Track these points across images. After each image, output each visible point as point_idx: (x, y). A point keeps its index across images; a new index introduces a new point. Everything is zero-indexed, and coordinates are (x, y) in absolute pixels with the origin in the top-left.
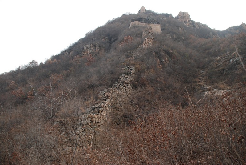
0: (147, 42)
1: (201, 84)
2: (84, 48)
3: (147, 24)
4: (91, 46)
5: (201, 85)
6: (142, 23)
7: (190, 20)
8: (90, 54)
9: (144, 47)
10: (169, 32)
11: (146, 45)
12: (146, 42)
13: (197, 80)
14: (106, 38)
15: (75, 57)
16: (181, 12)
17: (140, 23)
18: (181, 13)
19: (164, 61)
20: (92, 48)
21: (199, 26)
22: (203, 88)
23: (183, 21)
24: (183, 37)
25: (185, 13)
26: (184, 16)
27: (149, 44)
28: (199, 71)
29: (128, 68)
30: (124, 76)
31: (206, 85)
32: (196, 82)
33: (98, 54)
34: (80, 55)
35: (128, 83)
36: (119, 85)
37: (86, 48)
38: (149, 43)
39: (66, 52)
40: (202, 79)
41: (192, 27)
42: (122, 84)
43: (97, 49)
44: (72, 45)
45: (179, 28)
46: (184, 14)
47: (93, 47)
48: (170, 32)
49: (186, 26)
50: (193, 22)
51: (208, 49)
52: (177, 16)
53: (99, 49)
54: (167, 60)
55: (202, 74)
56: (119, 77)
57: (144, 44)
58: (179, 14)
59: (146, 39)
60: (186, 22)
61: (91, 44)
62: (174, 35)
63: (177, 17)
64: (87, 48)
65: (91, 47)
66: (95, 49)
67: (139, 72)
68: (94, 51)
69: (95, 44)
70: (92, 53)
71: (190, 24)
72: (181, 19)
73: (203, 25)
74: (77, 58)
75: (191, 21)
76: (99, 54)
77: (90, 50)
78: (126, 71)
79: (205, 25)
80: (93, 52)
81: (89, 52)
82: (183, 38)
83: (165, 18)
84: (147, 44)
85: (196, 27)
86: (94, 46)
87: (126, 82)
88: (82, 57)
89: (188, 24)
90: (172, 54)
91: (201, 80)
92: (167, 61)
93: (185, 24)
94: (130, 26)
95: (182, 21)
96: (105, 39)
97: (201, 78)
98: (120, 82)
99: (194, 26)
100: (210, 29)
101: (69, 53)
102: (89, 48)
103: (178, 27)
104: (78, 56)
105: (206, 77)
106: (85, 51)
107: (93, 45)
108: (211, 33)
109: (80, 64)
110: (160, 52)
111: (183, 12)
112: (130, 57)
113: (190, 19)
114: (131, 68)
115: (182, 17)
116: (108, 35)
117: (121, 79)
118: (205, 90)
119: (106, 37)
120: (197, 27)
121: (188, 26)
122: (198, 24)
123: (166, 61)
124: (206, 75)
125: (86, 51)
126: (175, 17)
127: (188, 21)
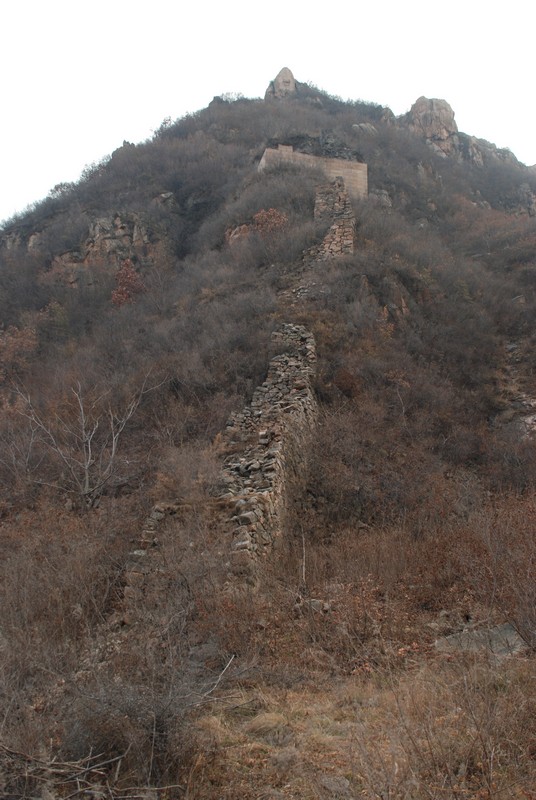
0: (338, 239)
1: (513, 389)
2: (91, 230)
3: (321, 160)
4: (118, 222)
5: (510, 393)
6: (304, 153)
7: (454, 133)
8: (114, 252)
9: (328, 253)
10: (385, 183)
11: (333, 247)
12: (334, 240)
13: (499, 375)
14: (169, 194)
15: (57, 259)
16: (423, 98)
17: (299, 155)
18: (422, 102)
19: (395, 310)
20: (120, 232)
21: (484, 157)
22: (518, 405)
23: (429, 135)
24: (432, 202)
25: (437, 105)
26: (431, 115)
27: (346, 247)
28: (501, 344)
29: (295, 332)
30: (287, 362)
31: (527, 393)
32: (494, 382)
33: (141, 257)
34: (75, 254)
35: (304, 387)
36: (275, 390)
37: (97, 228)
38: (345, 242)
39: (13, 235)
40: (512, 373)
41: (460, 160)
42: (286, 390)
43: (139, 237)
44: (33, 208)
45: (420, 167)
46: (435, 107)
47: (122, 228)
48: (388, 182)
49: (439, 154)
50: (463, 138)
51: (524, 260)
52: (408, 114)
53: (146, 238)
54: (404, 305)
55: (510, 355)
56: (271, 364)
57: (327, 245)
58: (414, 107)
59: (334, 227)
60: (440, 139)
61: (116, 216)
62: (403, 195)
63: (408, 118)
64: (103, 230)
65: (115, 227)
66: (131, 236)
67: (330, 349)
68: (126, 242)
69: (132, 217)
70: (121, 249)
71: (453, 146)
72: (420, 126)
73: (499, 151)
74: (64, 264)
75: (455, 137)
76: (145, 255)
77: (114, 238)
78: (288, 342)
79: (505, 153)
80: (124, 247)
81: (110, 244)
82: (433, 205)
83: (367, 126)
84: (337, 245)
85: (473, 161)
86: (128, 222)
87: (298, 382)
88: (82, 261)
89: (446, 145)
90: (420, 286)
91: (509, 375)
92: (404, 307)
93: (436, 148)
94: (263, 161)
95: (425, 134)
96: (165, 201)
97: (508, 367)
98: (280, 381)
99: (466, 156)
100: (522, 166)
101: (25, 240)
102: (108, 231)
103: (413, 161)
104: (67, 257)
105: (525, 366)
106: (93, 242)
107: (123, 220)
108: (526, 186)
109: (75, 286)
110: (382, 277)
111: (431, 101)
112: (285, 289)
113: (456, 128)
114: (303, 336)
115: (425, 117)
116: (175, 186)
117: (276, 370)
118: (523, 409)
119: (167, 189)
120: (478, 159)
121: (444, 155)
122: (482, 145)
123: (400, 308)
124: (524, 360)
125: (98, 242)
126: (401, 117)
127: (446, 134)
